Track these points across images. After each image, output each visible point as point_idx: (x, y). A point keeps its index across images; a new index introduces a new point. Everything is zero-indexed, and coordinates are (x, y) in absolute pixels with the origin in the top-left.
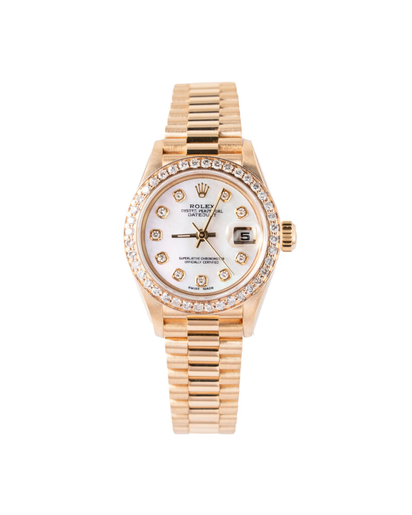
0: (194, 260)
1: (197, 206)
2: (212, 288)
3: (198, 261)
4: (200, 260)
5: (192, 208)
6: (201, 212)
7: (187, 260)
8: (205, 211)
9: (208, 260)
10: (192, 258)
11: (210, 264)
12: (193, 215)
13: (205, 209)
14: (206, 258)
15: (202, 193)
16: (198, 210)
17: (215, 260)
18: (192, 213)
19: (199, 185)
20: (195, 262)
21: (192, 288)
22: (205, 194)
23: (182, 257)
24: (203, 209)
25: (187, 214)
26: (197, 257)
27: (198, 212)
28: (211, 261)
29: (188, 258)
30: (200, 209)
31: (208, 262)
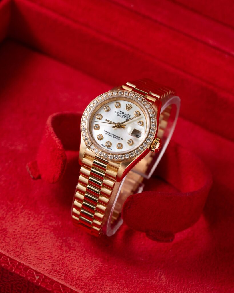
0: (110, 134)
1: (123, 113)
2: (111, 149)
3: (111, 135)
4: (113, 135)
5: (120, 113)
6: (123, 116)
7: (107, 133)
8: (125, 116)
9: (116, 137)
10: (109, 133)
11: (116, 139)
12: (120, 116)
13: (126, 115)
14: (115, 136)
15: (128, 108)
16: (123, 114)
17: (119, 138)
18: (119, 115)
19: (128, 104)
20: (110, 135)
21: (103, 145)
22: (129, 109)
23: (106, 131)
24: (125, 115)
25: (117, 114)
26: (112, 134)
27: (122, 116)
28: (117, 138)
29: (108, 132)
30: (124, 114)
31: (115, 138)
